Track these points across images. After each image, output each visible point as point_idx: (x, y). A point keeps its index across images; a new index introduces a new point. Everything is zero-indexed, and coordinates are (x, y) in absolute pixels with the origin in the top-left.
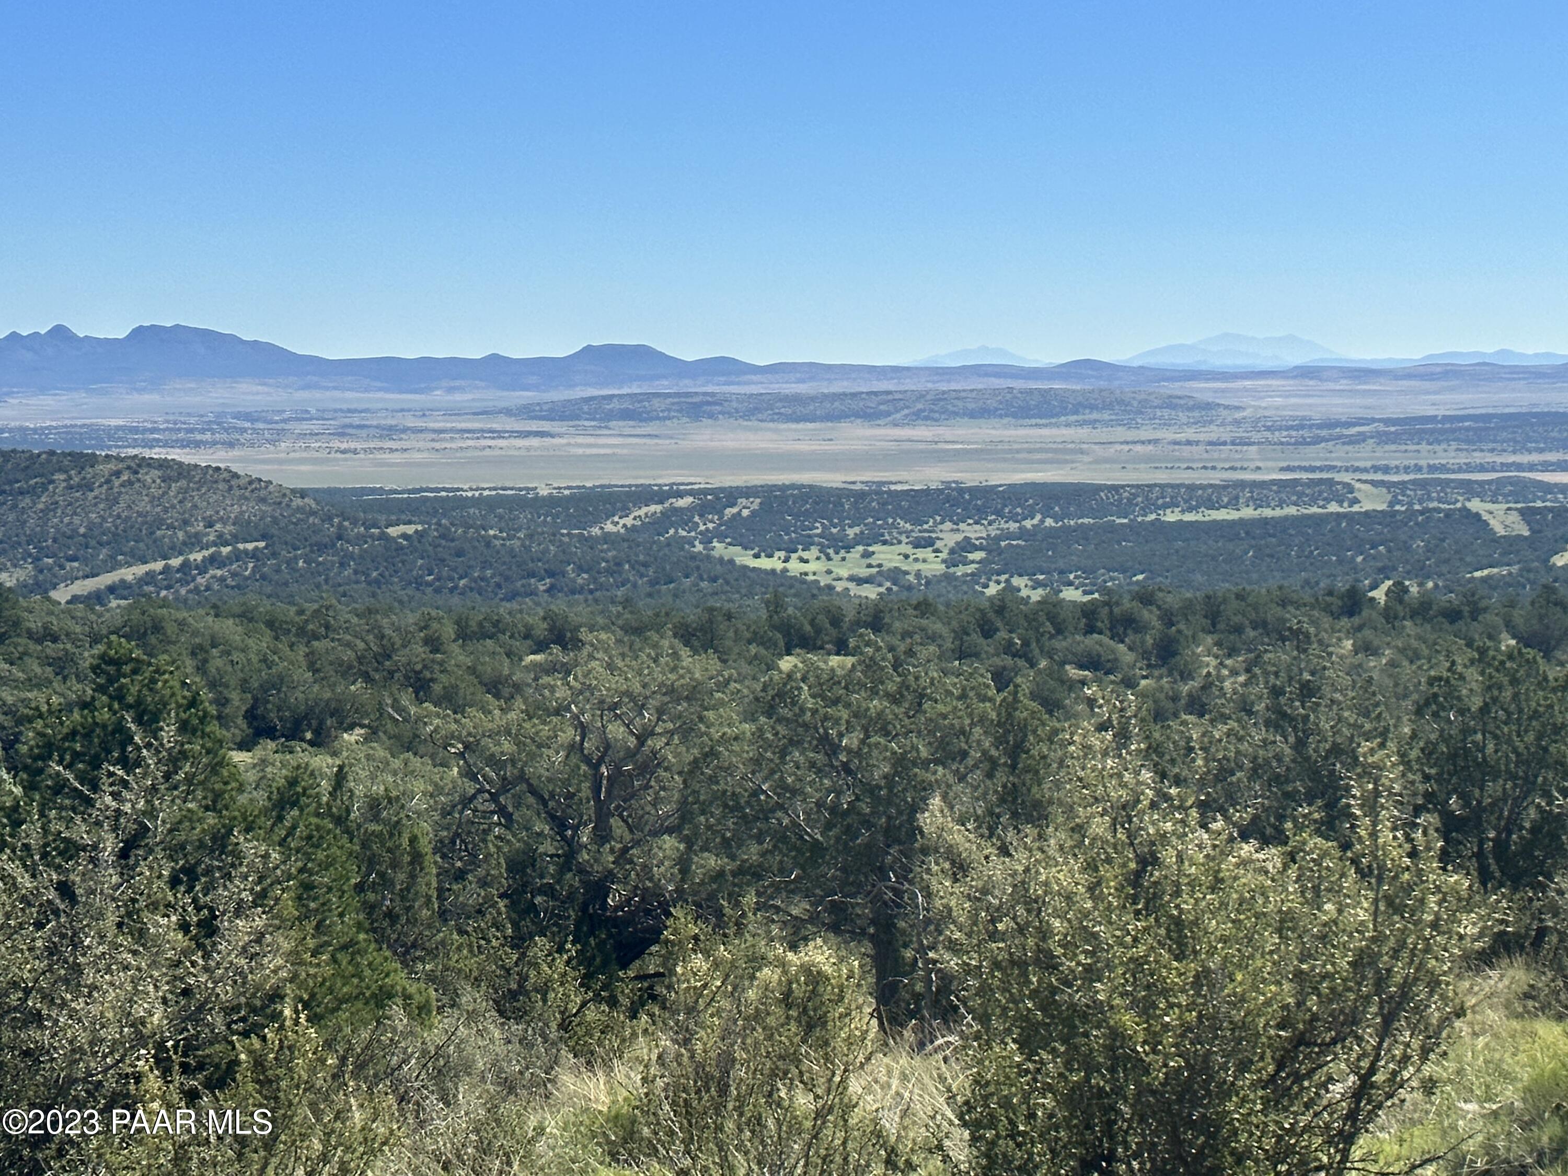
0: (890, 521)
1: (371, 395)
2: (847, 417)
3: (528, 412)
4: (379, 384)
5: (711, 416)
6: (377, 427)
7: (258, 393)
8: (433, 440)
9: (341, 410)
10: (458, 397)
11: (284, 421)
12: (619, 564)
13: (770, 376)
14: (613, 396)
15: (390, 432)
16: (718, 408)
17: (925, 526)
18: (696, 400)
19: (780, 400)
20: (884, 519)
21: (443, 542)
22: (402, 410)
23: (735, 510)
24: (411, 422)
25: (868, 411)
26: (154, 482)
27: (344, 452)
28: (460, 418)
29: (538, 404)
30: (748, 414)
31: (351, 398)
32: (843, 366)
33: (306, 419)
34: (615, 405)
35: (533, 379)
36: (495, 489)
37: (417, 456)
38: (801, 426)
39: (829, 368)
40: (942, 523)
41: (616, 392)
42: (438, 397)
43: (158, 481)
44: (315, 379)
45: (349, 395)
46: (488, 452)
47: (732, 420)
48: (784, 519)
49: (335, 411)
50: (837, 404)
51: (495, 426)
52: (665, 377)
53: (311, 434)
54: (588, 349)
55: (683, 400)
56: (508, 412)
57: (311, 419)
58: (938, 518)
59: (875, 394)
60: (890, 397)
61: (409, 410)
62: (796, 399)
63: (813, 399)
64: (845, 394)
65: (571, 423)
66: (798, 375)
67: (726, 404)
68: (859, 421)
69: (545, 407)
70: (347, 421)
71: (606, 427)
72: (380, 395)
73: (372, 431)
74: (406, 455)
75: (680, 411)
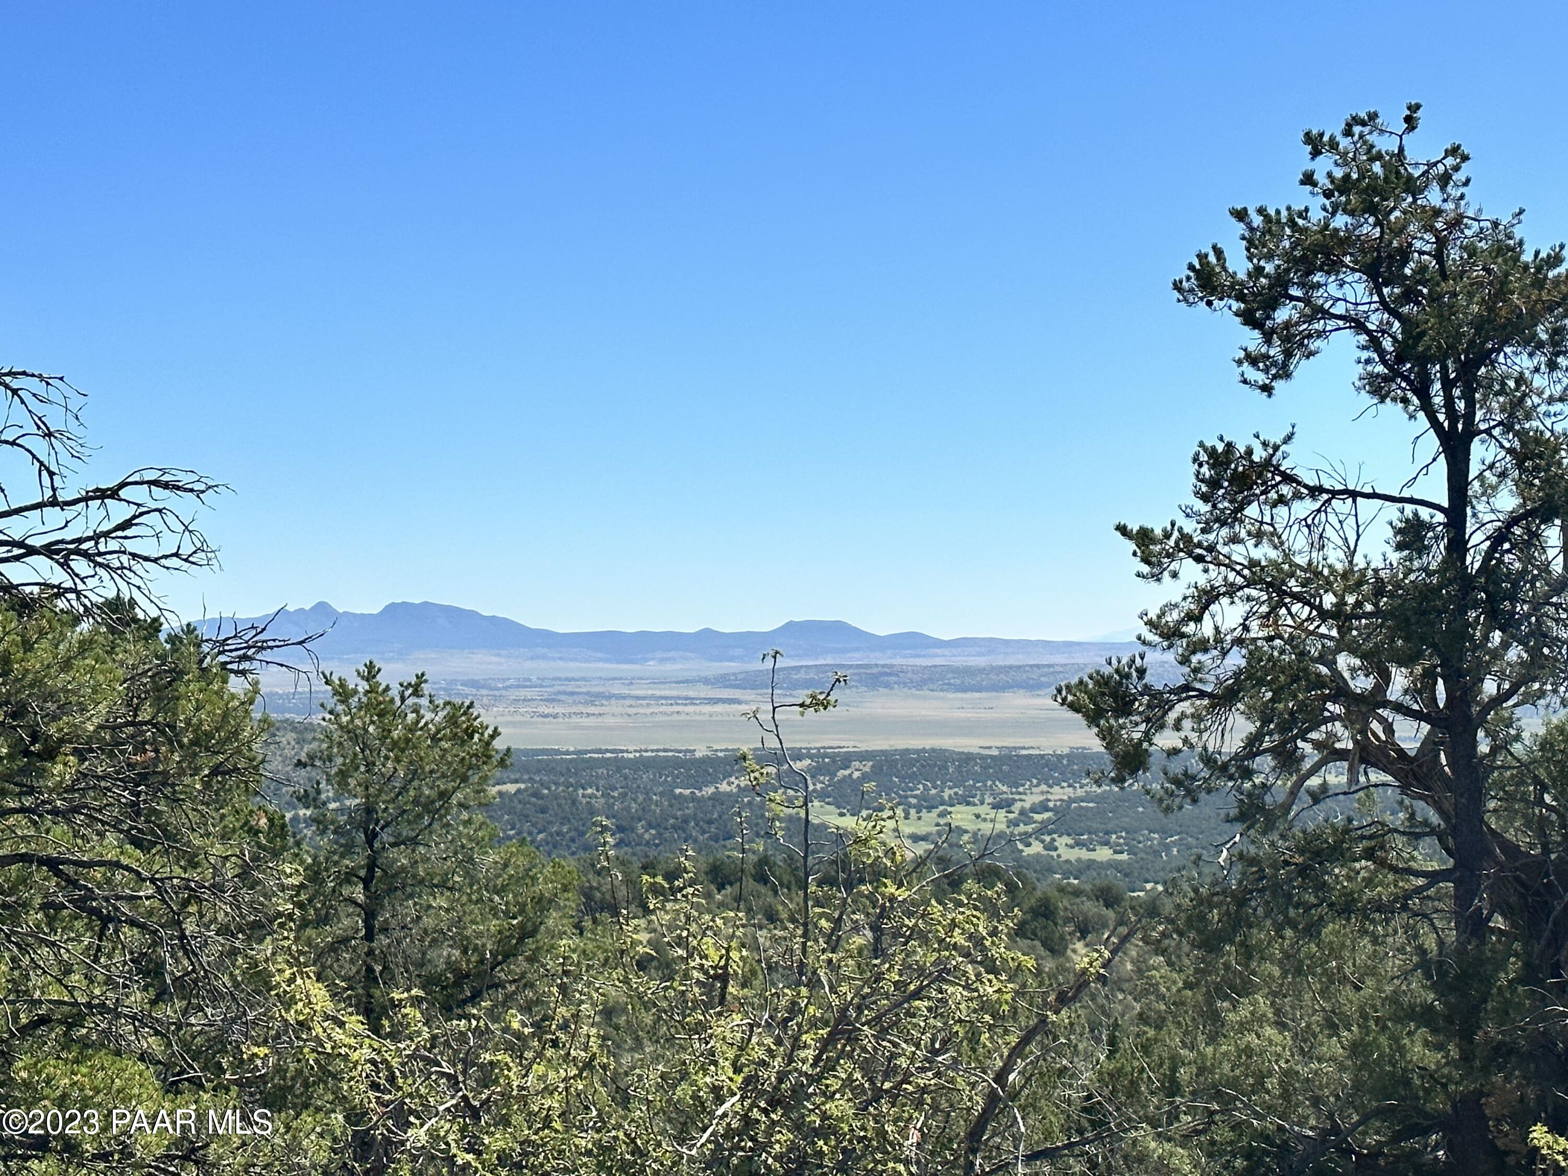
0: (989, 783)
1: (592, 665)
2: (1011, 687)
3: (723, 681)
4: (599, 655)
5: (887, 685)
6: (588, 693)
7: (490, 663)
8: (631, 706)
9: (560, 679)
10: (669, 666)
11: (506, 688)
12: (686, 821)
13: (953, 650)
14: (802, 667)
15: (594, 698)
16: (894, 679)
17: (1021, 789)
18: (875, 671)
19: (952, 672)
20: (984, 782)
21: (534, 800)
22: (614, 679)
23: (847, 772)
24: (617, 689)
25: (1031, 682)
26: (289, 743)
27: (546, 716)
28: (662, 686)
29: (734, 674)
30: (920, 684)
31: (573, 668)
32: (1018, 641)
33: (527, 687)
34: (802, 675)
35: (739, 652)
36: (658, 751)
37: (609, 721)
38: (969, 695)
39: (1006, 642)
40: (1038, 785)
41: (805, 663)
42: (652, 667)
43: (293, 743)
44: (545, 650)
45: (572, 665)
46: (676, 717)
47: (906, 690)
48: (891, 781)
49: (554, 679)
50: (1002, 676)
51: (692, 694)
52: (857, 649)
53: (524, 700)
54: (790, 624)
55: (862, 671)
56: (706, 681)
57: (531, 687)
58: (1035, 781)
59: (1038, 666)
60: (1052, 670)
61: (620, 679)
62: (968, 671)
63: (981, 671)
64: (1011, 667)
65: (760, 691)
66: (978, 649)
67: (901, 675)
68: (1021, 691)
69: (740, 677)
70: (562, 688)
71: (791, 695)
72: (601, 665)
73: (581, 698)
74: (600, 719)
75: (860, 681)
